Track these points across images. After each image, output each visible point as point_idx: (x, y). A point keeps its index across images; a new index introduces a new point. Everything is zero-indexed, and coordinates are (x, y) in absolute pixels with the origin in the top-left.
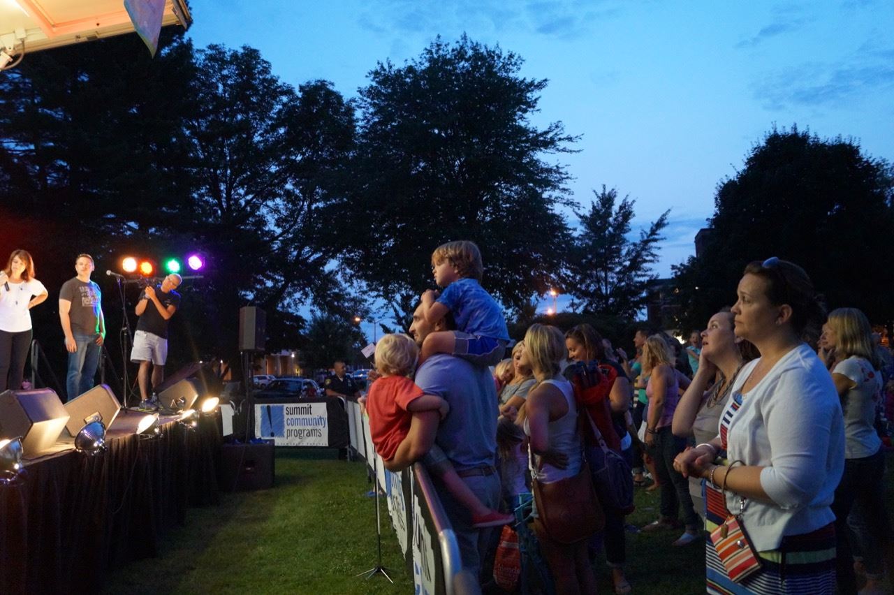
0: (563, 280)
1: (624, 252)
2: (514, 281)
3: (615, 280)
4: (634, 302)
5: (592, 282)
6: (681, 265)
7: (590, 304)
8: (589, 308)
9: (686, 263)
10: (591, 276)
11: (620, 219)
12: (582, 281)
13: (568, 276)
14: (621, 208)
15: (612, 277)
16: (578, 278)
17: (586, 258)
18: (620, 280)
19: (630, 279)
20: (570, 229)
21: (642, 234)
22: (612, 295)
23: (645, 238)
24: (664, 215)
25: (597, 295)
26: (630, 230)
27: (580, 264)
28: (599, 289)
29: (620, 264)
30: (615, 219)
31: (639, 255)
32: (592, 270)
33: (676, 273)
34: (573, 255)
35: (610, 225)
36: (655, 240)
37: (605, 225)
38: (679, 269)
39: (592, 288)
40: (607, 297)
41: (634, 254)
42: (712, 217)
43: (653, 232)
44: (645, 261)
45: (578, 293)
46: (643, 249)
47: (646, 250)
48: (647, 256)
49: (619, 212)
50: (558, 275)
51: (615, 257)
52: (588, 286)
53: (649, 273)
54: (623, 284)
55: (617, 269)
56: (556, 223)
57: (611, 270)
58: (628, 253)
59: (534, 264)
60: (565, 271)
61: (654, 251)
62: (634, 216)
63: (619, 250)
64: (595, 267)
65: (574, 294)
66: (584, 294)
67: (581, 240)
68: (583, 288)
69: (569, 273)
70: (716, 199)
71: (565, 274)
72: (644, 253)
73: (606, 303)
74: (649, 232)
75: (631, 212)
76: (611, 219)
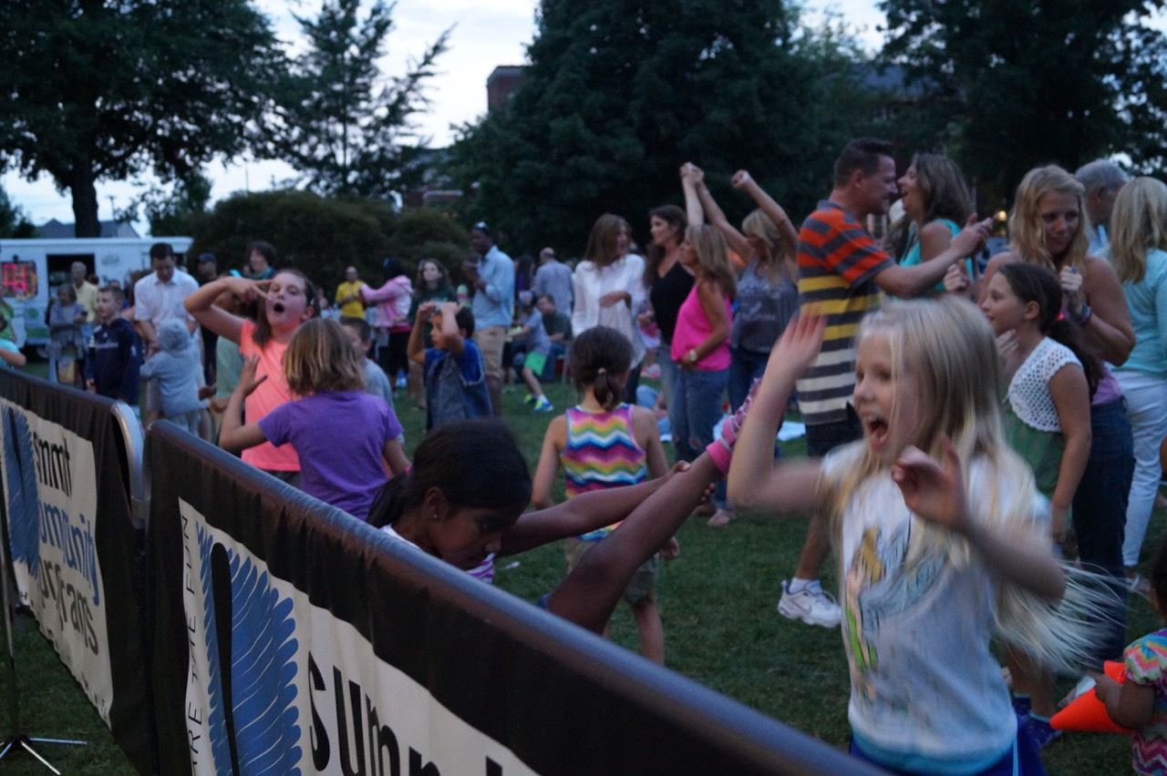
0: (268, 134)
1: (376, 91)
2: (176, 133)
3: (361, 142)
4: (390, 180)
5: (319, 142)
6: (467, 124)
7: (316, 181)
8: (314, 188)
9: (473, 122)
10: (316, 131)
11: (371, 32)
12: (303, 139)
13: (279, 129)
14: (375, 12)
15: (356, 135)
16: (296, 132)
17: (308, 96)
18: (369, 141)
19: (386, 139)
20: (282, 42)
21: (408, 62)
22: (353, 166)
23: (414, 70)
24: (447, 32)
25: (327, 165)
26: (386, 53)
27: (300, 110)
28: (332, 155)
29: (369, 112)
30: (363, 32)
31: (402, 98)
32: (320, 120)
33: (456, 136)
34: (288, 91)
35: (353, 41)
36: (429, 74)
37: (342, 40)
38: (461, 130)
39: (321, 152)
40: (344, 170)
41: (394, 97)
42: (531, 42)
43: (427, 60)
44: (411, 110)
45: (296, 160)
46: (410, 88)
47: (414, 90)
48: (416, 100)
49: (371, 20)
50: (261, 123)
51: (359, 100)
52: (313, 149)
53: (418, 131)
54: (373, 148)
55: (365, 121)
56: (258, 29)
57: (354, 121)
58: (385, 95)
59: (215, 102)
60: (273, 119)
61: (426, 93)
62: (395, 27)
63: (366, 88)
64: (328, 113)
65: (289, 162)
66: (303, 163)
67: (300, 64)
68: (304, 150)
69: (280, 122)
70: (536, 10)
71: (275, 125)
72: (411, 95)
73: (344, 179)
74: (421, 60)
75: (388, 23)
76: (355, 32)
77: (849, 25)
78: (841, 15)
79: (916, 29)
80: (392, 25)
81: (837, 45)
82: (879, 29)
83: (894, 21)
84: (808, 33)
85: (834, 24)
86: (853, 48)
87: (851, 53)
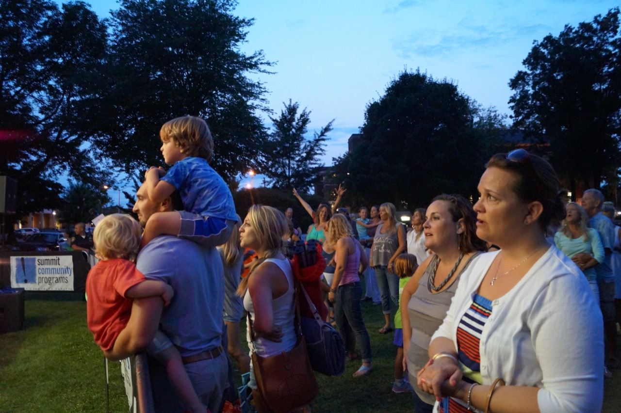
0: (259, 164)
1: (302, 146)
2: (224, 164)
3: (296, 166)
4: (307, 181)
5: (279, 167)
6: (339, 157)
7: (277, 182)
8: (277, 185)
9: (342, 156)
10: (278, 163)
11: (301, 123)
12: (273, 166)
13: (263, 162)
14: (302, 116)
15: (294, 164)
16: (270, 163)
17: (276, 149)
18: (299, 166)
19: (305, 165)
20: (266, 128)
21: (315, 135)
22: (293, 176)
23: (317, 138)
24: (330, 123)
25: (282, 176)
26: (307, 131)
27: (272, 154)
28: (284, 172)
29: (299, 155)
30: (297, 124)
31: (312, 149)
32: (279, 158)
33: (335, 163)
34: (268, 147)
35: (293, 127)
36: (324, 140)
37: (290, 127)
38: (337, 160)
39: (280, 171)
40: (289, 178)
41: (309, 148)
42: (362, 126)
43: (322, 134)
44: (316, 154)
45: (270, 174)
46: (316, 145)
47: (317, 146)
48: (318, 150)
49: (300, 119)
50: (256, 160)
51: (295, 150)
52: (277, 169)
53: (319, 162)
54: (301, 169)
55: (297, 159)
56: (256, 123)
57: (293, 159)
58: (305, 148)
59: (239, 152)
60: (261, 158)
61: (323, 147)
62: (310, 122)
63: (298, 146)
64: (282, 156)
65: (267, 175)
66: (272, 175)
67: (273, 136)
68: (273, 170)
69: (264, 159)
70: (365, 114)
71: (261, 160)
72: (316, 148)
73: (289, 181)
74: (320, 134)
75: (308, 119)
76: (294, 123)
77: (499, 115)
78: (495, 111)
79: (527, 116)
80: (309, 120)
81: (494, 123)
82: (511, 117)
83: (517, 114)
84: (481, 118)
85: (492, 114)
86: (501, 125)
87: (499, 127)
